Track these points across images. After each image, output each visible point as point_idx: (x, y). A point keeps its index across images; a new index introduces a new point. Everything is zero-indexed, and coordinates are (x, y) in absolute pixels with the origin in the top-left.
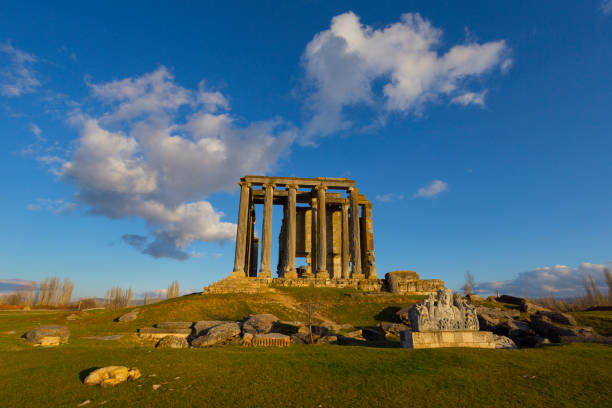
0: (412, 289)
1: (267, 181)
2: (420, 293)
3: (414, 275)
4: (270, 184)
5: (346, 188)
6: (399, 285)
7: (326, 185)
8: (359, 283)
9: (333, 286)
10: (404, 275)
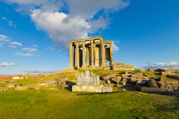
0: (121, 68)
1: (76, 41)
2: (124, 70)
3: (122, 64)
4: (77, 42)
5: (99, 39)
6: (116, 67)
7: (93, 39)
8: (103, 68)
9: (95, 69)
10: (118, 64)
